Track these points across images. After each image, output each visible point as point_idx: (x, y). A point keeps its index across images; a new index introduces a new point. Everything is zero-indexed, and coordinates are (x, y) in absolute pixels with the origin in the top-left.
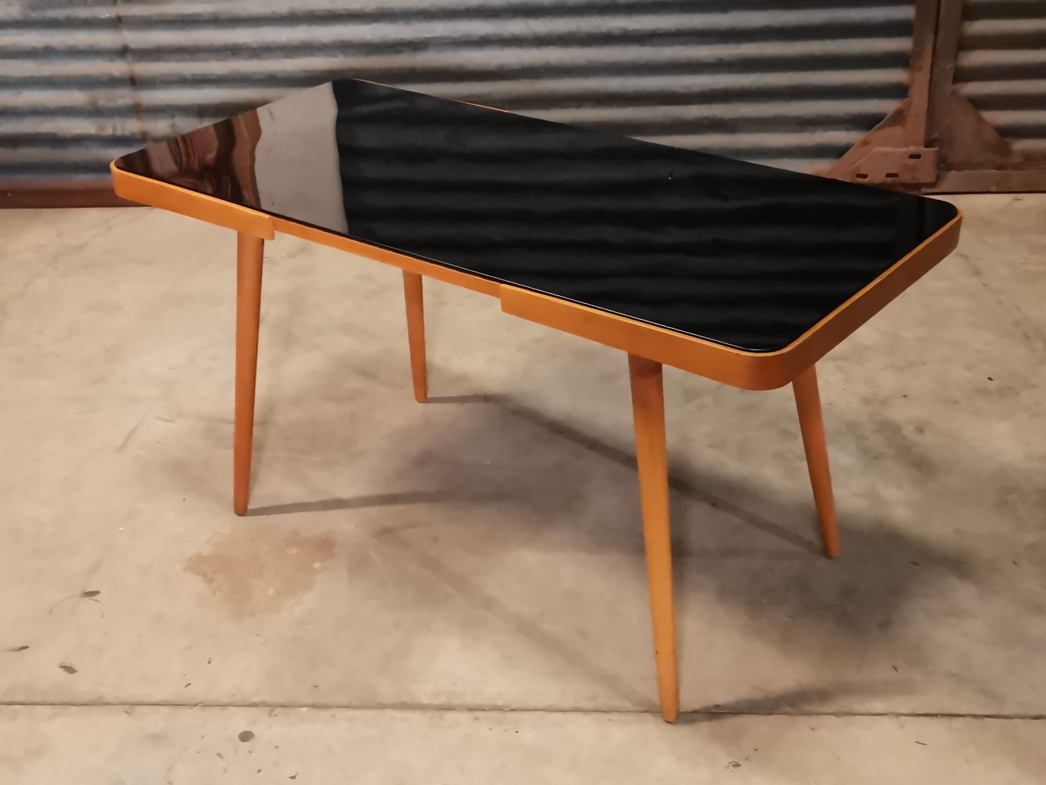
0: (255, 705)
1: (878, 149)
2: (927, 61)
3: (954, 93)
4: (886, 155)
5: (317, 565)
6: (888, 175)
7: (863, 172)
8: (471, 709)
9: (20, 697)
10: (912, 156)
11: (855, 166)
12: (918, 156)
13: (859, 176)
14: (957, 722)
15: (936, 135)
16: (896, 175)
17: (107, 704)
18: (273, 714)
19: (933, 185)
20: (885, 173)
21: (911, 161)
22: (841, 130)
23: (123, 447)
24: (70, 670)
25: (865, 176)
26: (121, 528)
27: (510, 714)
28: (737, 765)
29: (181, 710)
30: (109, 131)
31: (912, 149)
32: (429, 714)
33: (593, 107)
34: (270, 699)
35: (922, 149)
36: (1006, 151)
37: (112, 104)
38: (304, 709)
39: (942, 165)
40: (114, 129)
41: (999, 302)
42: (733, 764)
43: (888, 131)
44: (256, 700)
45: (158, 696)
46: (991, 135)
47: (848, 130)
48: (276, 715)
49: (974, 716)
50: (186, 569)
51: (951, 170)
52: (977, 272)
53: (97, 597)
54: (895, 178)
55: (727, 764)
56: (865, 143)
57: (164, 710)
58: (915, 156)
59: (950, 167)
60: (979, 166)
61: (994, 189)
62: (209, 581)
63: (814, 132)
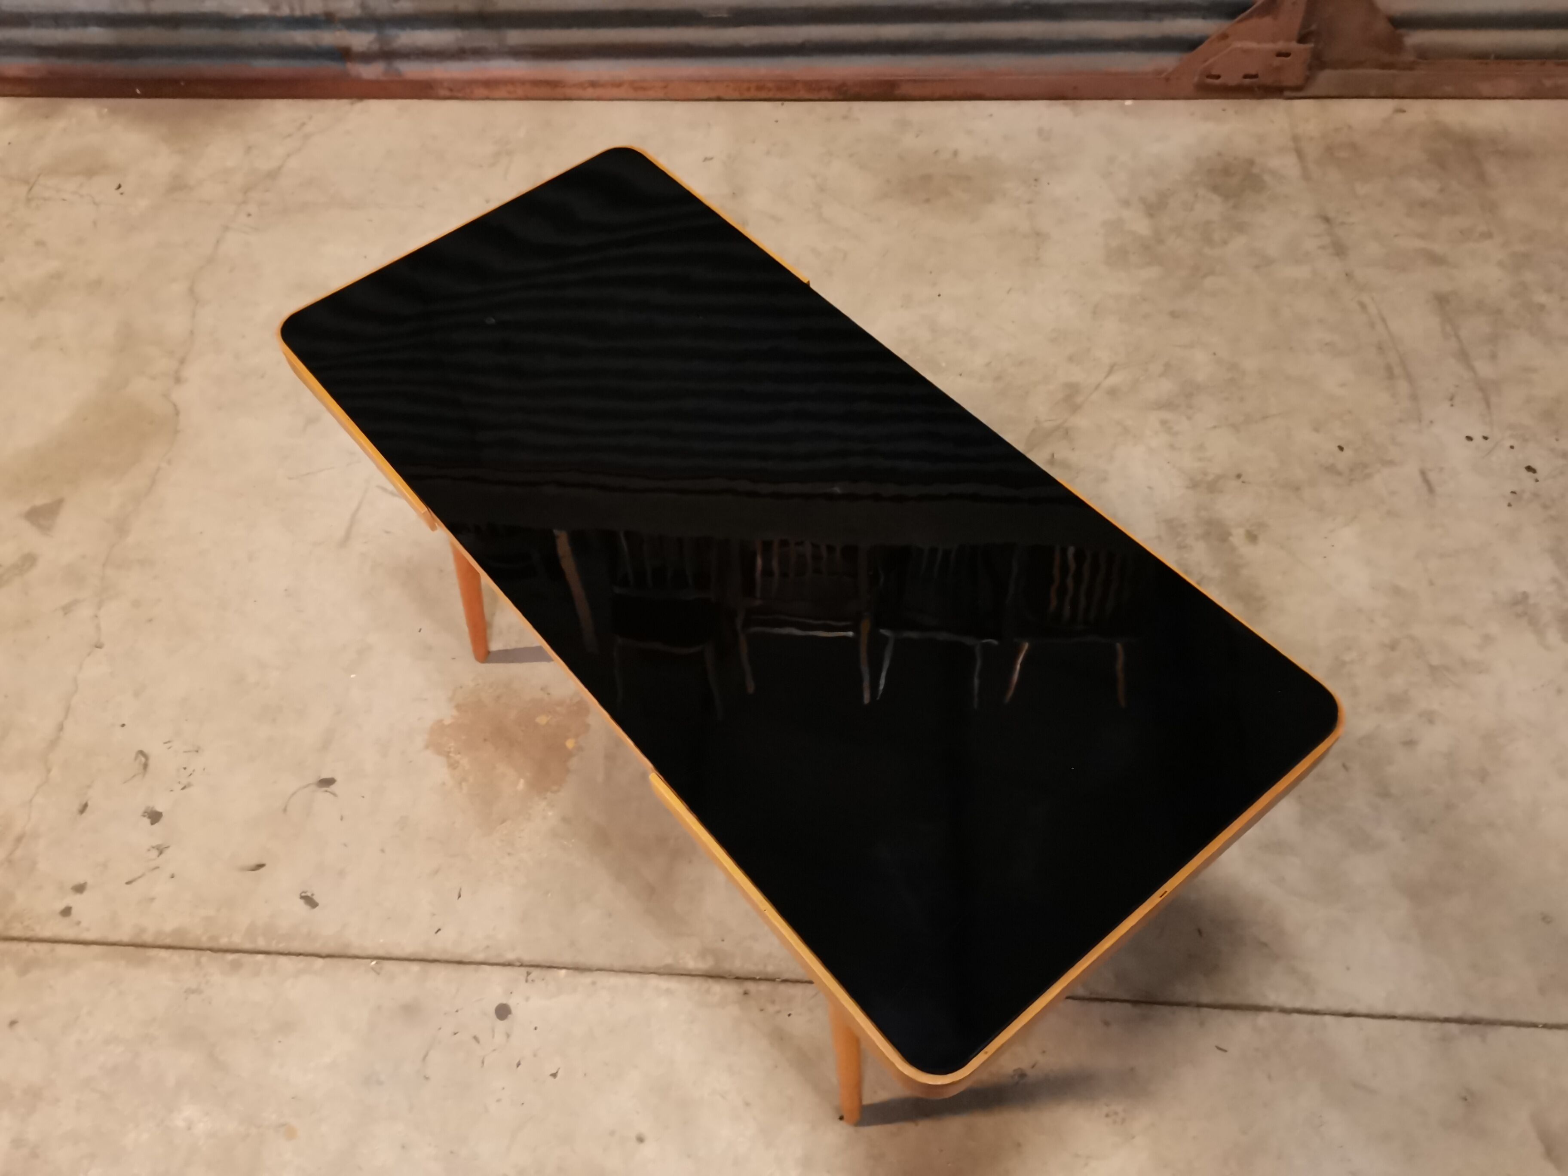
0: (509, 964)
1: (1238, 45)
4: (1246, 51)
5: (570, 744)
6: (1246, 76)
7: (1215, 72)
8: (739, 979)
9: (261, 943)
10: (1279, 54)
11: (1207, 64)
12: (1287, 55)
13: (1210, 76)
15: (1313, 27)
16: (1255, 76)
19: (1300, 88)
20: (1242, 74)
21: (1278, 61)
22: (1196, 17)
23: (346, 540)
24: (310, 901)
25: (1218, 77)
26: (352, 676)
27: (783, 988)
29: (433, 968)
30: (286, 10)
31: (1281, 45)
34: (527, 958)
35: (1294, 45)
36: (1395, 45)
38: (563, 972)
39: (1315, 63)
41: (1363, 306)
43: (1254, 22)
44: (510, 956)
45: (408, 949)
46: (1381, 27)
47: (1204, 18)
48: (533, 981)
50: (427, 747)
51: (1324, 69)
52: (1339, 250)
53: (333, 788)
54: (1254, 80)
56: (1224, 36)
57: (415, 968)
58: (1284, 54)
59: (1324, 65)
60: (1358, 64)
62: (453, 766)
63: (1160, 20)
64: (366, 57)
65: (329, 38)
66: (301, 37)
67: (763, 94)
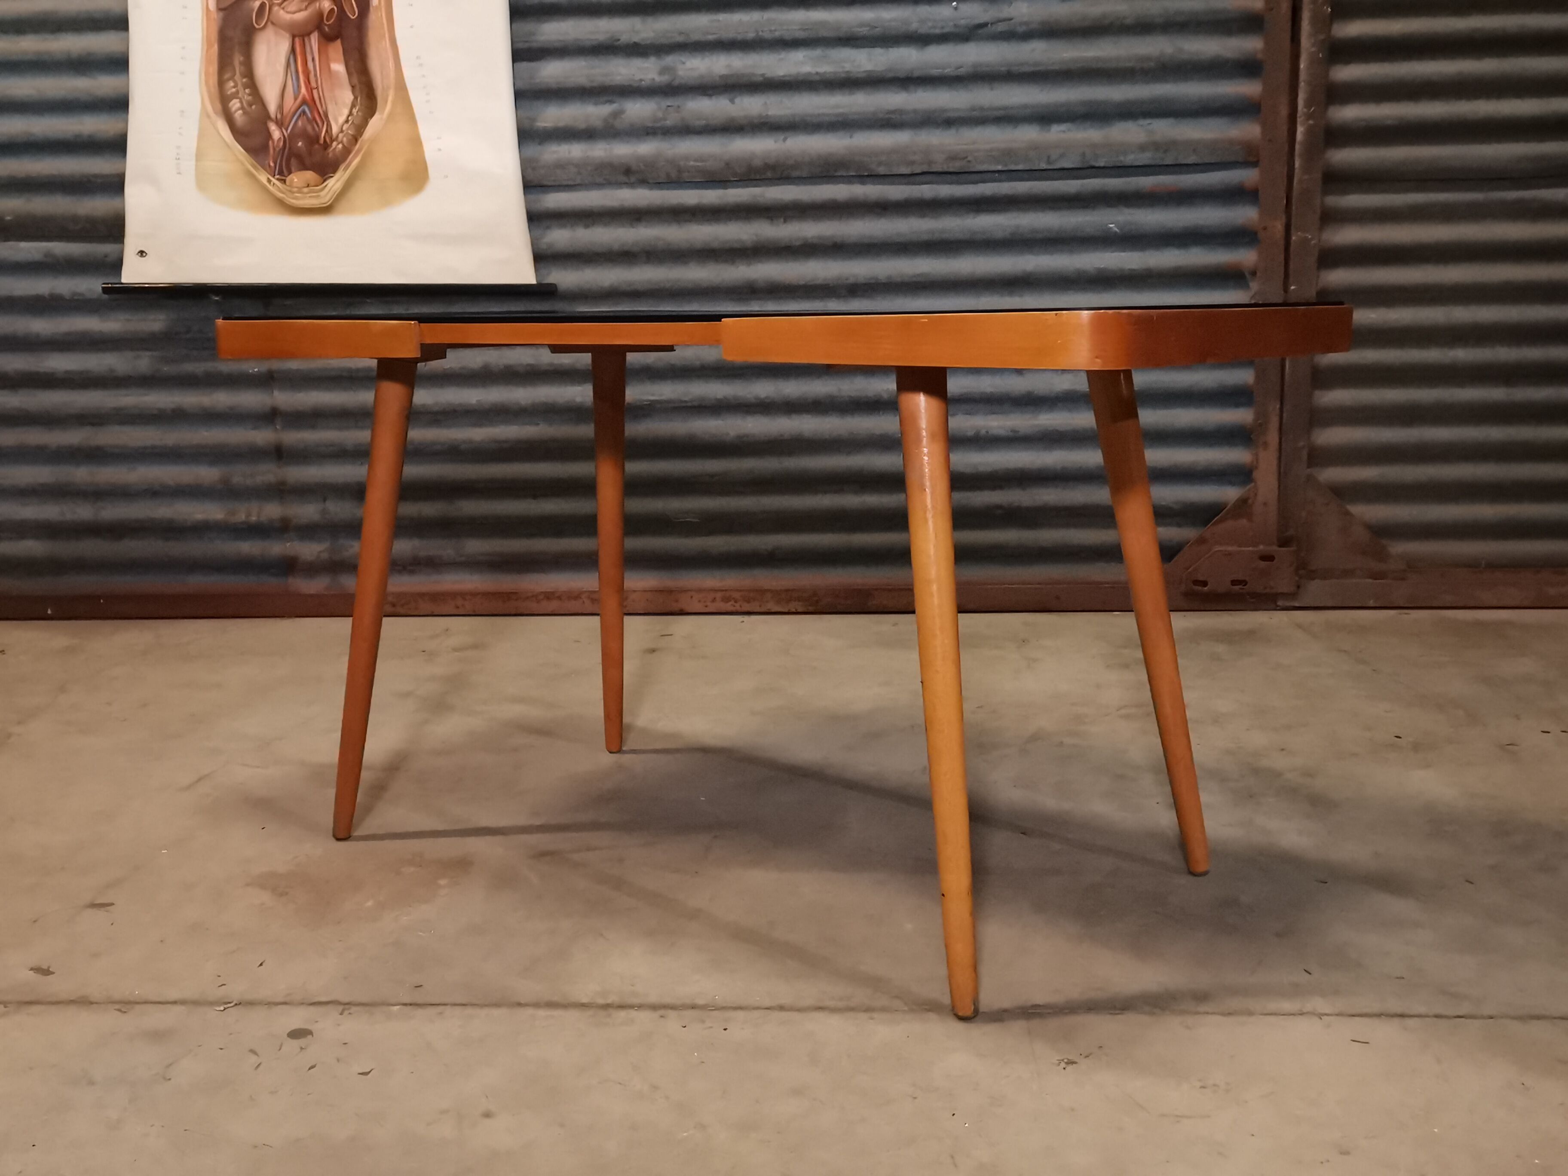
0: (321, 1004)
1: (1218, 548)
2: (1273, 437)
3: (1310, 478)
4: (1228, 556)
5: (442, 882)
6: (1234, 582)
7: (1201, 578)
8: (654, 1007)
10: (1262, 558)
11: (1190, 570)
12: (1271, 558)
13: (1196, 582)
14: (1410, 1022)
15: (1291, 532)
16: (1244, 582)
17: (92, 1003)
18: (346, 1012)
19: (1293, 595)
20: (1229, 580)
21: (1263, 564)
23: (190, 787)
24: (44, 972)
25: (1204, 584)
27: (717, 1013)
28: (1071, 1062)
30: (241, 517)
31: (1263, 548)
32: (590, 1012)
33: (856, 492)
34: (345, 998)
35: (1274, 549)
36: (1381, 555)
37: (249, 482)
38: (396, 1008)
39: (1302, 572)
40: (249, 515)
41: (1398, 682)
42: (1066, 1061)
43: (1230, 525)
44: (323, 999)
46: (1361, 535)
47: (1179, 525)
48: (351, 1013)
49: (1437, 1016)
50: (248, 885)
51: (1313, 579)
52: (1363, 662)
53: (110, 908)
54: (1243, 587)
55: (1058, 1062)
56: (1201, 541)
58: (1268, 558)
59: (1312, 575)
60: (1347, 573)
61: (1371, 603)
62: (281, 894)
64: (313, 569)
65: (277, 548)
66: (248, 548)
67: (729, 607)
